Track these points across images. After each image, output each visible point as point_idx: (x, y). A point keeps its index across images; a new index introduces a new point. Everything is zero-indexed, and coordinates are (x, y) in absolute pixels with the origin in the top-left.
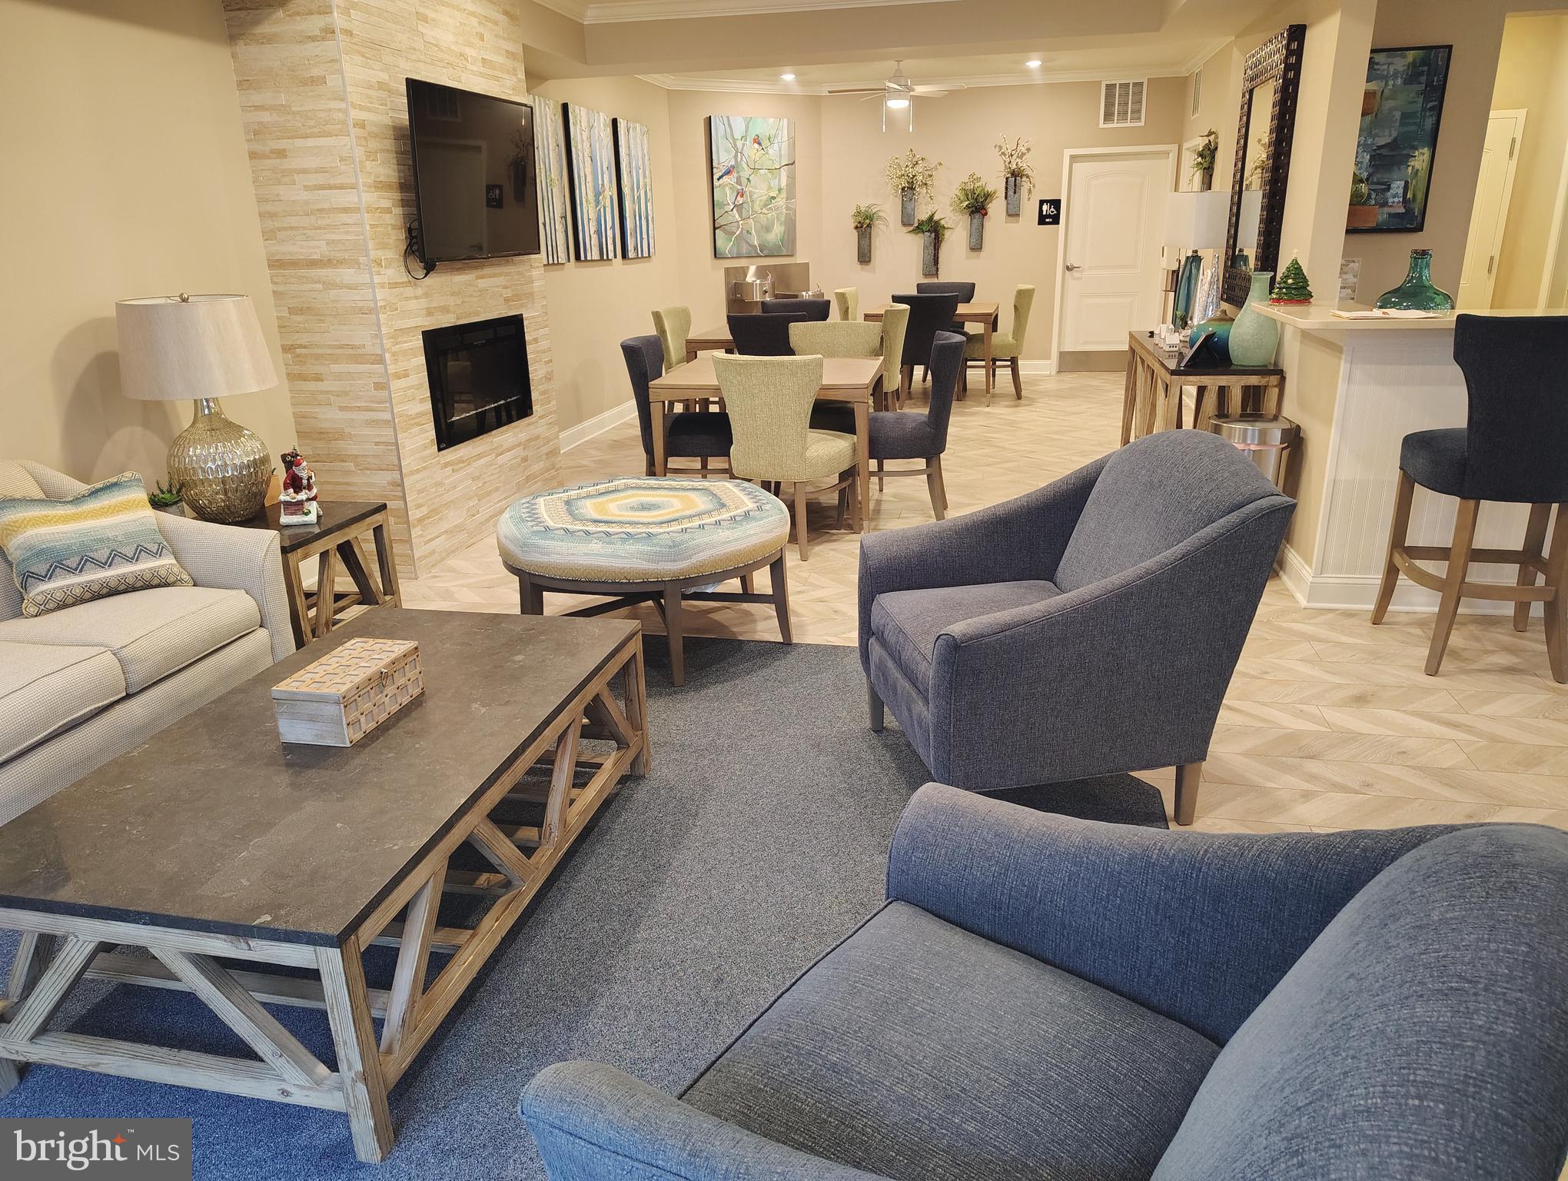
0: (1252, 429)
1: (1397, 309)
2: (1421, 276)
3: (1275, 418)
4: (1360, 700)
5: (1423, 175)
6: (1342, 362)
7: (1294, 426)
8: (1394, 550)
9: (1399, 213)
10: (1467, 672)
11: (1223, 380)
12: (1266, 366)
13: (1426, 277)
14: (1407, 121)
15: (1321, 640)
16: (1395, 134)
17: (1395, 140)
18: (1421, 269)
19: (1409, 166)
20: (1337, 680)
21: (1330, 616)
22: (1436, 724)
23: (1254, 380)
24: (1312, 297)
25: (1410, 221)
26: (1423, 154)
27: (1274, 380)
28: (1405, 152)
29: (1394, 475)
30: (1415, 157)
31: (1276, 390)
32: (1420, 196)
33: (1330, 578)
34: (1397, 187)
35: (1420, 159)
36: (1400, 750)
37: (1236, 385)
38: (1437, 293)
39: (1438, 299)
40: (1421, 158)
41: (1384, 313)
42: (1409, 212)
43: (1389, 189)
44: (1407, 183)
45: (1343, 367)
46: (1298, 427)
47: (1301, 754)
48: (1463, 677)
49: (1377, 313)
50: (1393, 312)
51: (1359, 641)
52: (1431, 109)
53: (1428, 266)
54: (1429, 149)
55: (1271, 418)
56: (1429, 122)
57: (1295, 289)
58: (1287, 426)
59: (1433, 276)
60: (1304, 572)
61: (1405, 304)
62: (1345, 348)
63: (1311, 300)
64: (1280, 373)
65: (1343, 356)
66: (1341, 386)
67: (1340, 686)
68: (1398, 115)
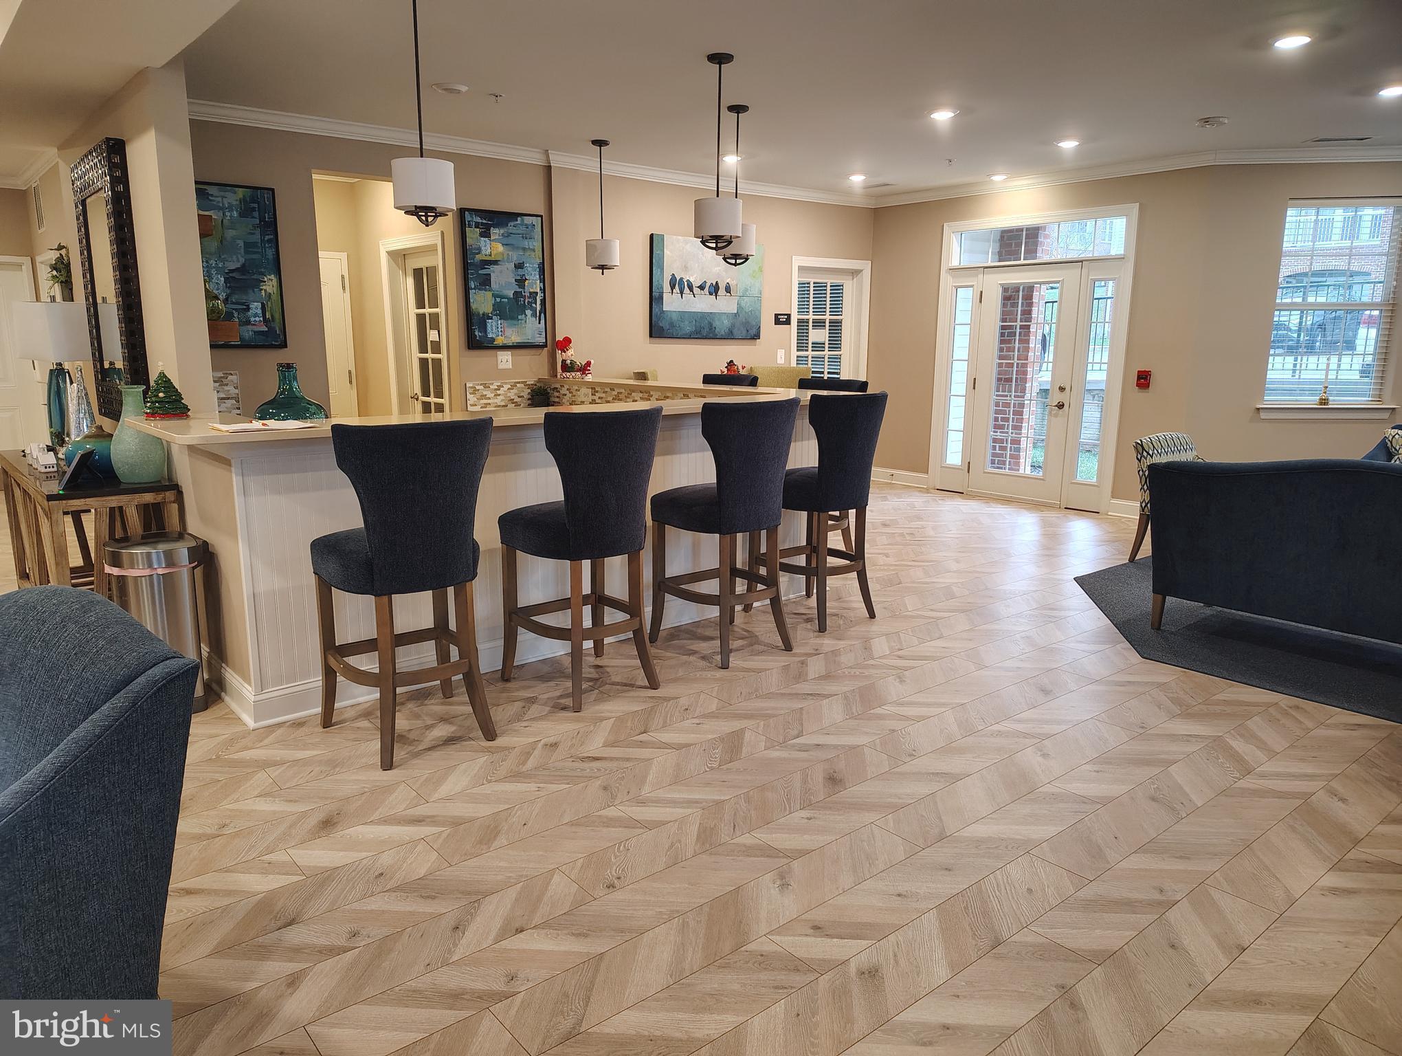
0: (157, 551)
1: (275, 420)
2: (291, 388)
3: (181, 535)
4: (328, 824)
5: (275, 297)
6: (234, 475)
7: (200, 543)
8: (327, 653)
9: (263, 331)
10: (416, 755)
11: (114, 501)
12: (160, 481)
13: (296, 388)
14: (250, 250)
15: (275, 764)
16: (242, 260)
17: (243, 265)
18: (290, 381)
19: (262, 290)
20: (301, 808)
21: (280, 731)
22: (403, 825)
23: (148, 498)
24: (189, 410)
25: (274, 338)
26: (272, 280)
27: (170, 495)
28: (255, 277)
29: (311, 580)
30: (265, 282)
31: (175, 506)
32: (278, 316)
33: (273, 692)
34: (256, 307)
35: (270, 285)
36: (377, 874)
37: (131, 505)
38: (310, 403)
39: (312, 409)
40: (270, 283)
41: (263, 424)
42: (271, 330)
43: (248, 309)
44: (263, 304)
45: (236, 480)
46: (205, 544)
47: (279, 924)
48: (415, 761)
49: (257, 424)
50: (272, 424)
51: (315, 753)
52: (269, 241)
53: (295, 378)
54: (276, 277)
55: (177, 536)
56: (270, 253)
57: (168, 402)
58: (193, 544)
59: (303, 387)
60: (244, 690)
61: (283, 415)
62: (233, 461)
63: (189, 413)
64: (177, 489)
65: (233, 469)
66: (238, 500)
67: (304, 815)
68: (241, 243)
